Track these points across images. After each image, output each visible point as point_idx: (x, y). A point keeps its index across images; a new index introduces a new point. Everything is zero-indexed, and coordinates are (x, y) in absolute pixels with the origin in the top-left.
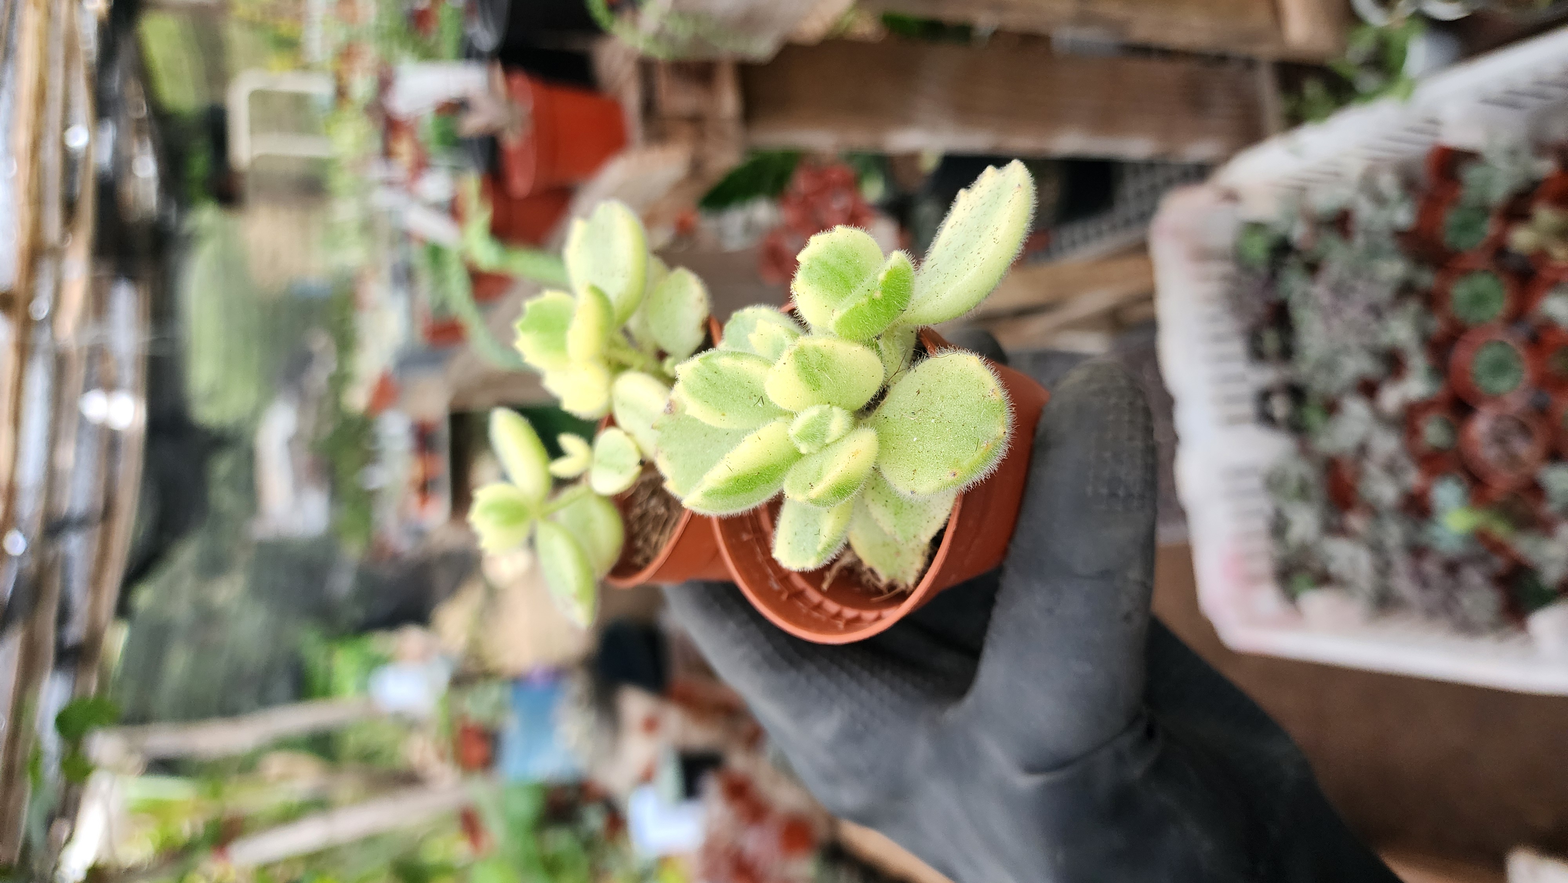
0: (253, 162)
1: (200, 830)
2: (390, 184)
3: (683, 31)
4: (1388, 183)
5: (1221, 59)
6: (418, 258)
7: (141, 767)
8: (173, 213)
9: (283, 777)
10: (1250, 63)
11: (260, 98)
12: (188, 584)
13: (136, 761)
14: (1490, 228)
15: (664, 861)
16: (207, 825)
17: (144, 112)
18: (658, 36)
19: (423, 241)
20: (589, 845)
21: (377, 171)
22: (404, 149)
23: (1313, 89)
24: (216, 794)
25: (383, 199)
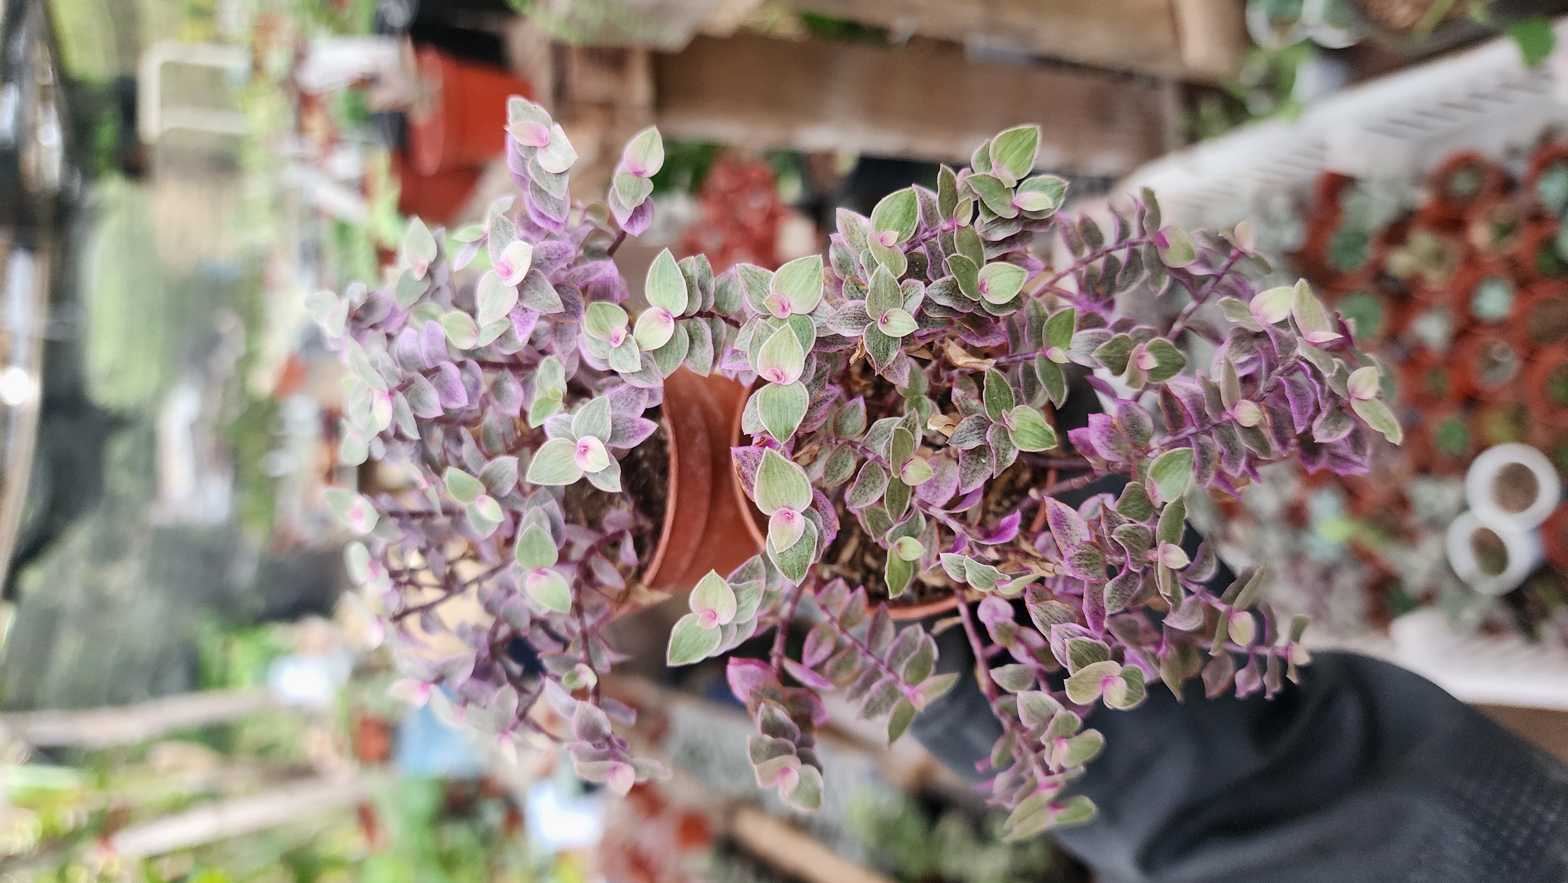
0: (163, 136)
1: (85, 820)
2: (302, 160)
3: (594, 15)
4: (1280, 204)
5: (1128, 76)
6: (327, 235)
7: (24, 755)
8: (77, 183)
9: (174, 769)
10: (1154, 82)
11: (171, 69)
12: (80, 570)
13: (19, 748)
14: (1369, 252)
15: (562, 856)
16: (91, 815)
17: (50, 78)
18: (570, 19)
19: (332, 218)
20: (487, 840)
21: (289, 147)
22: (316, 124)
23: (1209, 109)
24: (102, 783)
25: (294, 175)
